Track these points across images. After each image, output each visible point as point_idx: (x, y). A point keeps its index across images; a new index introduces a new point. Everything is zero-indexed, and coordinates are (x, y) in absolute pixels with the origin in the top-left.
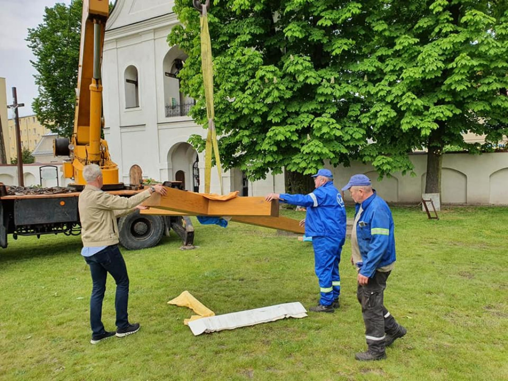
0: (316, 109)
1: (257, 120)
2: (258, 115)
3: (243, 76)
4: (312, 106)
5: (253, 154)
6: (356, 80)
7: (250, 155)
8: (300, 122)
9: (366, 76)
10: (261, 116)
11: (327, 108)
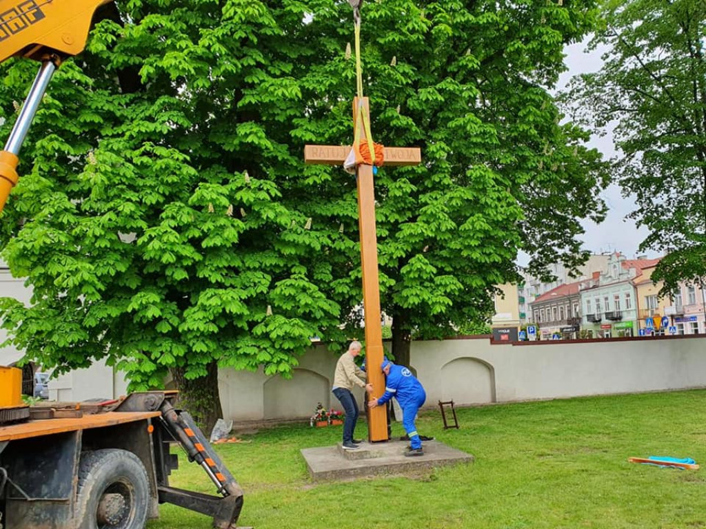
0: (277, 266)
1: (180, 275)
2: (182, 267)
3: (151, 194)
4: (270, 260)
5: (139, 340)
6: (324, 229)
7: (132, 341)
8: (252, 285)
9: (342, 225)
10: (187, 269)
11: (293, 266)
